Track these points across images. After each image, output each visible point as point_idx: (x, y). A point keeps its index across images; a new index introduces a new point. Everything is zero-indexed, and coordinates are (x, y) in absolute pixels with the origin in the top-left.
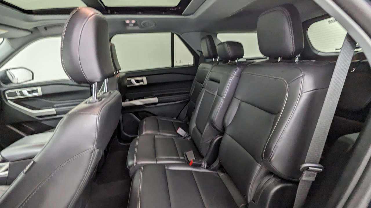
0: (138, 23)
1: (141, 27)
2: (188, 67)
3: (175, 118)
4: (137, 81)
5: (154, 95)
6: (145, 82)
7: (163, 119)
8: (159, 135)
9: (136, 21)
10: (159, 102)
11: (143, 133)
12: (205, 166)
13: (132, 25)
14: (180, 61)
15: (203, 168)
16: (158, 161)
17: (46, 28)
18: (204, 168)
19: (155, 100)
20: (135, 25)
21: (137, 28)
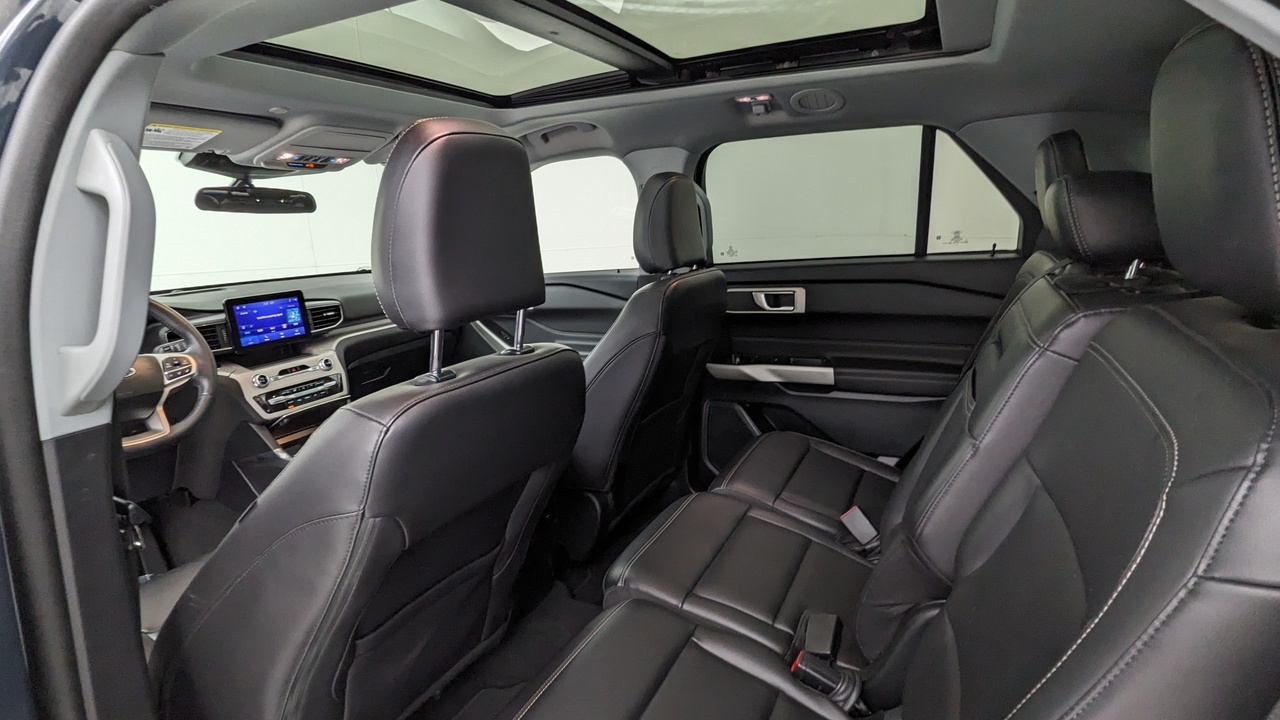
0: (780, 100)
1: (792, 113)
2: (992, 261)
3: (892, 461)
4: (774, 300)
5: (829, 355)
6: (800, 306)
7: (828, 452)
8: (773, 511)
9: (772, 96)
10: (835, 387)
11: (720, 486)
12: (846, 700)
13: (761, 109)
14: (957, 236)
15: (835, 704)
16: (691, 603)
17: (545, 138)
18: (841, 709)
19: (825, 374)
20: (770, 107)
21: (780, 117)
